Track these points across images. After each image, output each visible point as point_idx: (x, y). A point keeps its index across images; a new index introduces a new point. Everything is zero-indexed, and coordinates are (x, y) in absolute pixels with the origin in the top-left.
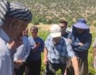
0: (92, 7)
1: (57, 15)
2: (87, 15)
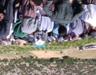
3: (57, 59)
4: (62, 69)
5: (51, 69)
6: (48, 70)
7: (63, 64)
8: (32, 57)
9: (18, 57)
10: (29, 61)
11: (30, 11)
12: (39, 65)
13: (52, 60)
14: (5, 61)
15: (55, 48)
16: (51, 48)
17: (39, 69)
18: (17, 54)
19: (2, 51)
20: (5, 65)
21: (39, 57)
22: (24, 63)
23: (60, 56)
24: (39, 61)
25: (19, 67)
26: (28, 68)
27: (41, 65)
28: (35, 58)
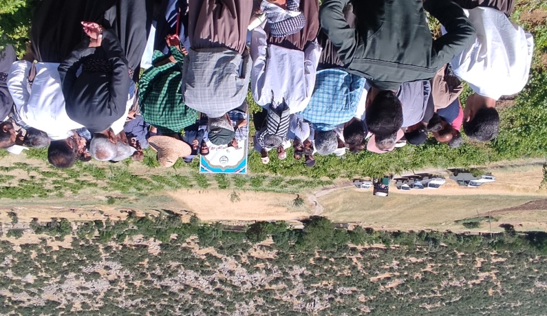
0: (77, 306)
1: (229, 263)
2: (99, 268)
3: (277, 229)
4: (298, 270)
5: (251, 266)
6: (240, 270)
7: (301, 250)
8: (174, 216)
9: (115, 213)
10: (159, 234)
11: (225, 21)
12: (200, 252)
13: (256, 230)
14: (59, 227)
15: (275, 183)
16: (256, 183)
17: (201, 267)
18: (111, 201)
19: (48, 185)
20: (55, 245)
21: (205, 218)
22: (138, 238)
23: (293, 217)
24: (205, 233)
25: (114, 256)
26: (156, 259)
27: (211, 250)
28: (186, 219)
